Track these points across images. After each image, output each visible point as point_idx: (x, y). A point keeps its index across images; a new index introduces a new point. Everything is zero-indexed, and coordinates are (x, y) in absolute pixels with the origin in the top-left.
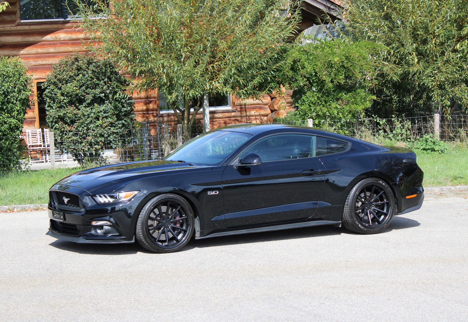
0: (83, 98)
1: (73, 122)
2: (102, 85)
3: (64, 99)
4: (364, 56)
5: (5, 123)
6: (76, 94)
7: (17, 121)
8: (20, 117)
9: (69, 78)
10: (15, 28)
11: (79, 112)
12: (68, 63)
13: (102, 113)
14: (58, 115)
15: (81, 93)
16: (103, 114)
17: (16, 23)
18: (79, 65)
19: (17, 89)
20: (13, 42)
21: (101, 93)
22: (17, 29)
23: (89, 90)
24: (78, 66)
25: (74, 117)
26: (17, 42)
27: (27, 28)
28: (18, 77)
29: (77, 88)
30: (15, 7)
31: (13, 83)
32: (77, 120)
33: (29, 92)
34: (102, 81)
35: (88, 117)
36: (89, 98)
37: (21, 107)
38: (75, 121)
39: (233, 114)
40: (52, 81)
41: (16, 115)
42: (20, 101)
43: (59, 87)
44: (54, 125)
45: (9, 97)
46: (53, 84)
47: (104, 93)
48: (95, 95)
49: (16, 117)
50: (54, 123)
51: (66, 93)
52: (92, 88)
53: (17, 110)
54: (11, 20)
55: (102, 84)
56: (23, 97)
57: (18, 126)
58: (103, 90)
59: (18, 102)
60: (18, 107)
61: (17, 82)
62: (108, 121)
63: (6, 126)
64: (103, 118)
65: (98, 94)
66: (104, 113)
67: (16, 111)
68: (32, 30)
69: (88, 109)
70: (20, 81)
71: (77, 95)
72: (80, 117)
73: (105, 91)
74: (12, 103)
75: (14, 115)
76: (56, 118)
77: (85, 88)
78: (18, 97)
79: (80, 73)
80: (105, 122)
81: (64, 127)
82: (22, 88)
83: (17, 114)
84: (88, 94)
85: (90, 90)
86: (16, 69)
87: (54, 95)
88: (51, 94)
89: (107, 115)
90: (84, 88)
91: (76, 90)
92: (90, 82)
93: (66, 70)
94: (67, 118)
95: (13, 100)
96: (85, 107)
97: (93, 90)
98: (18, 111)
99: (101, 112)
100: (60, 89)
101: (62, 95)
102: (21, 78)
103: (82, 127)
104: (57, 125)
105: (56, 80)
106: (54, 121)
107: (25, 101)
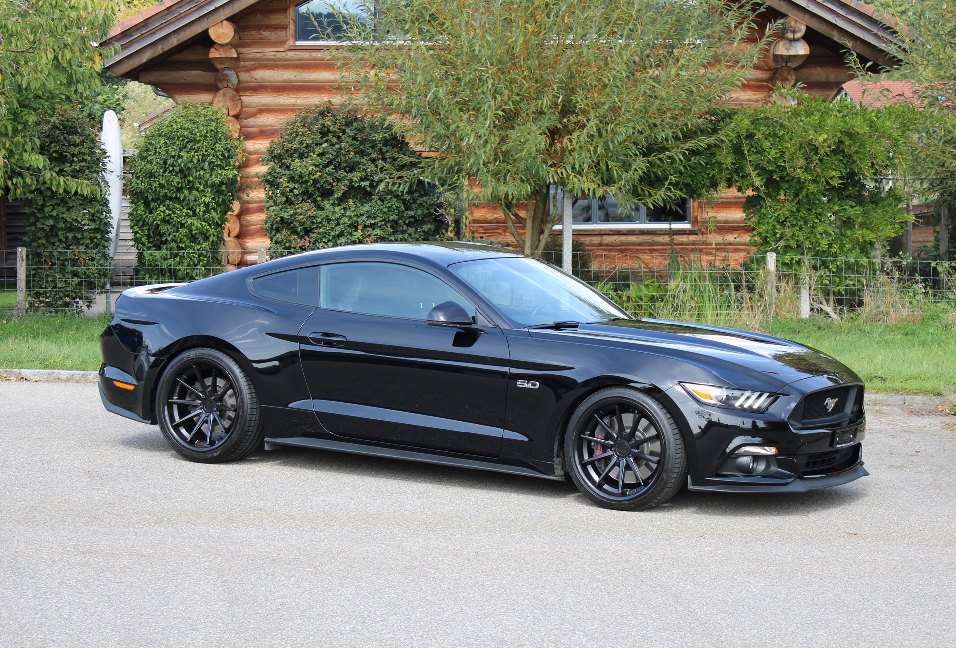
0: (328, 187)
1: (307, 232)
2: (365, 164)
3: (294, 188)
5: (182, 225)
6: (315, 178)
7: (204, 223)
8: (211, 216)
9: (305, 148)
10: (284, 54)
11: (320, 212)
12: (305, 121)
13: (364, 218)
14: (281, 218)
15: (325, 177)
16: (366, 220)
17: (287, 47)
18: (326, 124)
19: (207, 163)
20: (278, 82)
21: (362, 179)
22: (287, 56)
23: (341, 174)
24: (324, 127)
25: (309, 223)
27: (306, 55)
29: (317, 168)
30: (287, 17)
31: (201, 153)
32: (316, 228)
34: (367, 158)
35: (338, 224)
36: (340, 189)
37: (214, 198)
38: (313, 229)
39: (692, 238)
40: (276, 152)
41: (201, 213)
42: (212, 186)
43: (287, 164)
44: (274, 236)
45: (191, 178)
46: (278, 158)
47: (368, 179)
48: (350, 183)
50: (274, 233)
51: (297, 177)
52: (347, 169)
53: (205, 203)
54: (276, 39)
55: (366, 162)
57: (207, 233)
58: (367, 174)
59: (208, 189)
60: (208, 198)
61: (210, 150)
62: (376, 233)
63: (184, 231)
64: (365, 227)
65: (356, 182)
66: (368, 218)
67: (202, 205)
68: (314, 59)
69: (337, 209)
70: (216, 149)
71: (317, 180)
72: (321, 223)
74: (198, 189)
76: (277, 223)
77: (334, 169)
78: (208, 179)
79: (326, 141)
80: (370, 236)
81: (290, 242)
82: (219, 162)
83: (205, 211)
84: (339, 180)
85: (343, 173)
88: (274, 176)
89: (373, 222)
90: (330, 169)
91: (317, 171)
92: (344, 158)
93: (301, 133)
94: (297, 224)
95: (198, 185)
96: (333, 204)
97: (349, 174)
98: (206, 205)
99: (363, 215)
100: (288, 169)
101: (291, 179)
102: (217, 145)
103: (324, 242)
104: (278, 235)
105: (283, 151)
106: (274, 227)
107: (223, 188)
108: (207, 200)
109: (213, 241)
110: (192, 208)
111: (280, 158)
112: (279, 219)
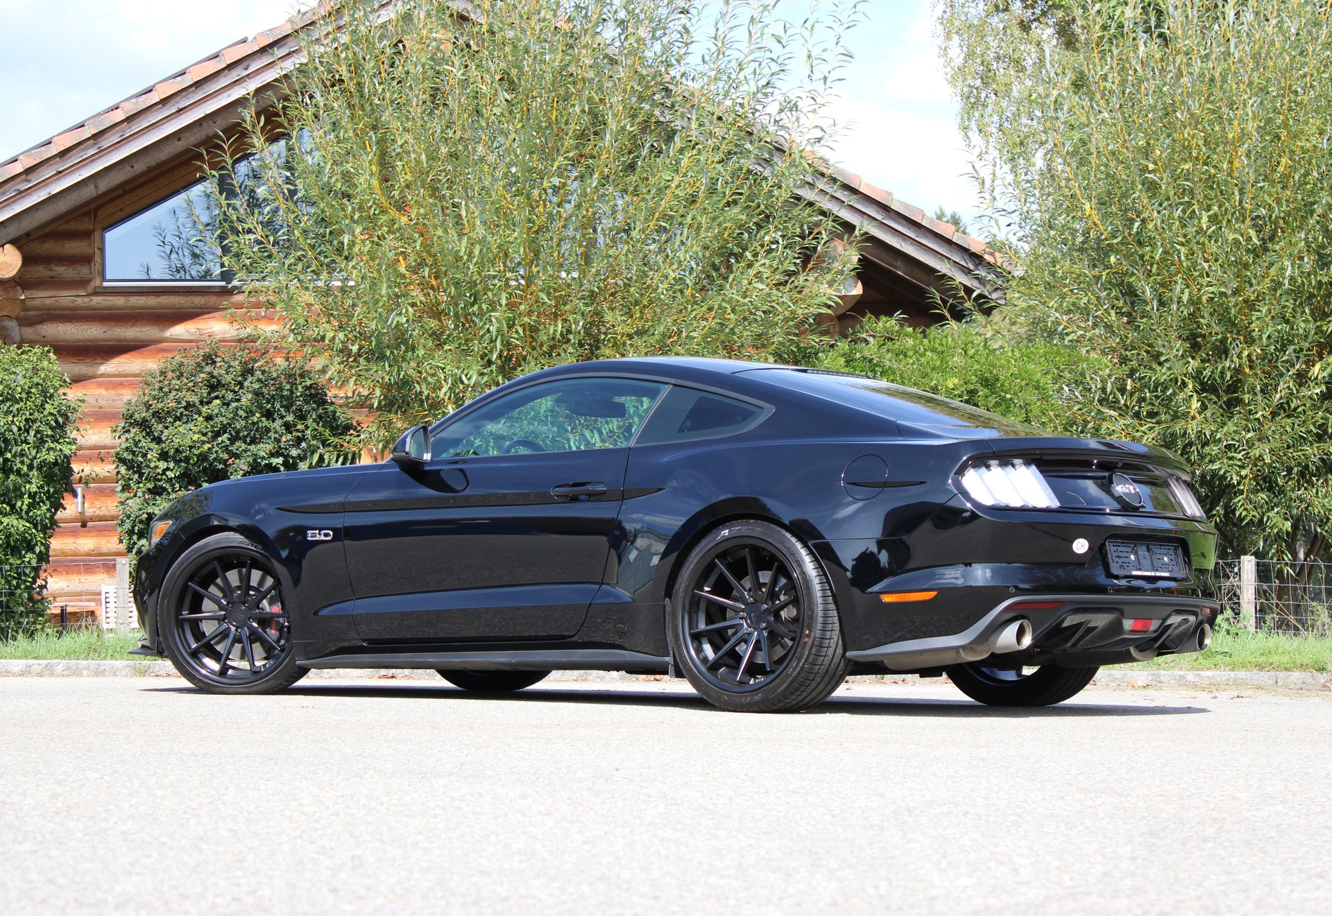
0: (221, 466)
2: (276, 432)
3: (168, 469)
4: (1038, 381)
6: (201, 454)
7: (28, 525)
8: (39, 513)
9: (186, 408)
10: (86, 300)
12: (183, 369)
14: (147, 514)
15: (216, 452)
17: (90, 289)
18: (216, 373)
19: (32, 433)
20: (78, 341)
21: (272, 455)
22: (92, 303)
23: (240, 446)
24: (213, 377)
26: (90, 340)
27: (120, 300)
28: (39, 402)
29: (204, 439)
30: (90, 245)
31: (24, 417)
33: (69, 446)
34: (279, 422)
36: (239, 468)
37: (42, 486)
40: (137, 416)
41: (25, 507)
42: (40, 468)
43: (156, 434)
44: (135, 543)
45: (9, 456)
46: (141, 425)
47: (282, 455)
48: (255, 460)
49: (27, 513)
50: (135, 537)
51: (172, 452)
52: (248, 440)
53: (30, 493)
54: (77, 277)
55: (278, 428)
56: (51, 457)
57: (31, 539)
58: (280, 447)
59: (35, 472)
60: (34, 486)
61: (36, 414)
65: (263, 458)
67: (26, 496)
68: (133, 308)
70: (46, 413)
71: (203, 457)
73: (286, 449)
74: (18, 472)
75: (21, 508)
76: (141, 522)
77: (229, 439)
78: (35, 458)
79: (217, 397)
82: (50, 432)
83: (29, 505)
84: (237, 456)
85: (244, 446)
86: (36, 380)
87: (140, 459)
88: (133, 453)
90: (224, 439)
91: (204, 442)
92: (243, 423)
93: (177, 387)
95: (19, 465)
97: (252, 447)
98: (32, 496)
100: (158, 440)
101: (164, 456)
102: (47, 406)
105: (148, 414)
106: (136, 528)
107: (56, 470)
108: (34, 488)
109: (40, 552)
110: (10, 500)
111: (144, 425)
112: (145, 516)
